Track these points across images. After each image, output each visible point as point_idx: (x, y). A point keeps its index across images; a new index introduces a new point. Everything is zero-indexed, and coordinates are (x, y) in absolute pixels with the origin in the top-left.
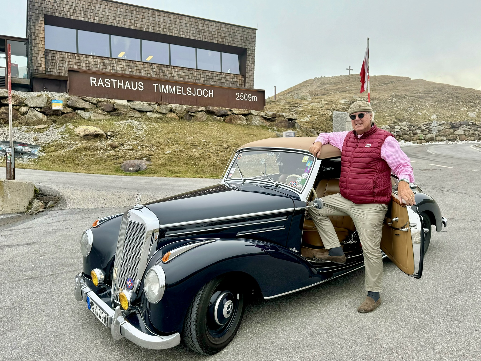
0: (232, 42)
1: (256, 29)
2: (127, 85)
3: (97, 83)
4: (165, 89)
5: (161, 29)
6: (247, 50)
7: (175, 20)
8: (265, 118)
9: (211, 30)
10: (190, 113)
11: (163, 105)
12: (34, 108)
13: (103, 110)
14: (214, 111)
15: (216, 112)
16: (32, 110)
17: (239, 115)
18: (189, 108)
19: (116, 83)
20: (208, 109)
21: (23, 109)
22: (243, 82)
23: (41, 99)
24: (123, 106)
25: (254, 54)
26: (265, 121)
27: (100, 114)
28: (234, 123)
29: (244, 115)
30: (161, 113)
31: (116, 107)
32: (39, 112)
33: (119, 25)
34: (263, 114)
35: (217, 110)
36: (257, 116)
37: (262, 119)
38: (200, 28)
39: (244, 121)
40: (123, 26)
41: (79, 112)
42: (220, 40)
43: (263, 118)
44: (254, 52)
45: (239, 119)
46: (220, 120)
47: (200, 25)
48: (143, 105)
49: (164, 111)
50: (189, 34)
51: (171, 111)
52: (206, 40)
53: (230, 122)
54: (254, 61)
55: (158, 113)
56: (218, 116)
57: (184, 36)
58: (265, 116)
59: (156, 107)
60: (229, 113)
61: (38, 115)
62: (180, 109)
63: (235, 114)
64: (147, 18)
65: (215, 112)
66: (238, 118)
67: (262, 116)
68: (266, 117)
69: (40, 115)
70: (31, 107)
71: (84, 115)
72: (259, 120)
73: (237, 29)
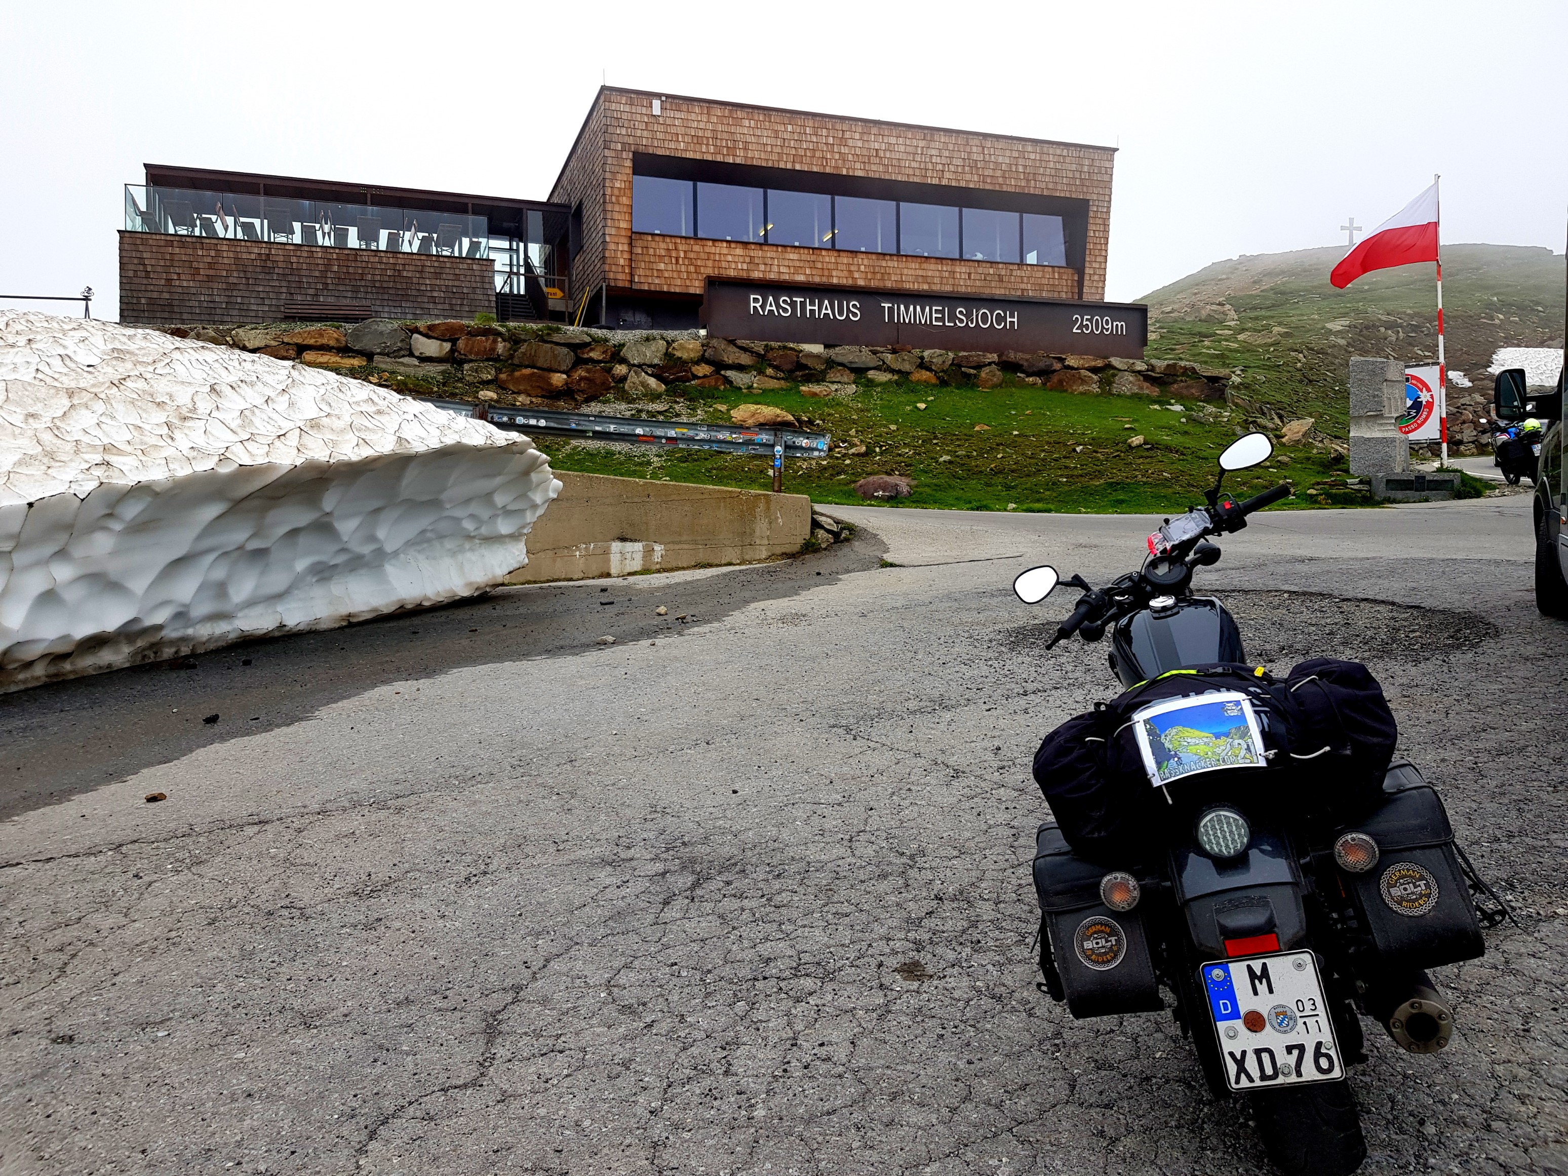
0: (1051, 186)
1: (1117, 150)
2: (826, 309)
3: (763, 307)
4: (907, 313)
5: (881, 169)
6: (1091, 203)
7: (915, 143)
8: (1147, 377)
9: (1000, 160)
10: (963, 369)
11: (904, 353)
12: (640, 366)
13: (777, 368)
14: (1021, 362)
15: (1025, 364)
16: (636, 372)
17: (1082, 371)
18: (963, 357)
19: (803, 304)
20: (1004, 358)
21: (620, 369)
22: (1076, 284)
23: (653, 346)
24: (818, 356)
25: (1108, 212)
26: (1146, 384)
27: (772, 377)
28: (1070, 390)
29: (1094, 370)
30: (899, 372)
31: (804, 361)
32: (649, 375)
33: (789, 166)
34: (1140, 366)
35: (1027, 360)
36: (1127, 373)
37: (1139, 380)
38: (975, 157)
39: (1094, 385)
40: (798, 167)
41: (729, 373)
42: (1023, 184)
43: (1143, 375)
44: (1109, 207)
45: (1082, 380)
46: (1035, 384)
47: (974, 149)
48: (859, 355)
49: (907, 367)
50: (947, 175)
51: (923, 365)
52: (988, 187)
53: (1060, 387)
54: (1106, 231)
55: (893, 371)
56: (1029, 375)
57: (935, 181)
58: (1148, 370)
59: (889, 357)
60: (1057, 366)
61: (649, 382)
62: (940, 360)
63: (1072, 368)
64: (850, 143)
65: (1022, 365)
66: (1080, 378)
67: (1139, 372)
68: (1149, 373)
69: (652, 382)
70: (634, 365)
71: (739, 380)
72: (1131, 382)
73: (1065, 153)
